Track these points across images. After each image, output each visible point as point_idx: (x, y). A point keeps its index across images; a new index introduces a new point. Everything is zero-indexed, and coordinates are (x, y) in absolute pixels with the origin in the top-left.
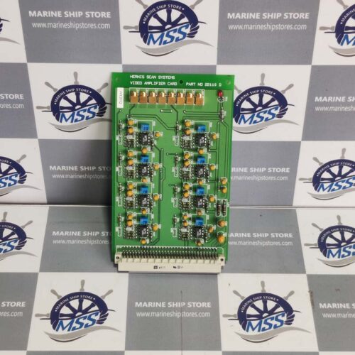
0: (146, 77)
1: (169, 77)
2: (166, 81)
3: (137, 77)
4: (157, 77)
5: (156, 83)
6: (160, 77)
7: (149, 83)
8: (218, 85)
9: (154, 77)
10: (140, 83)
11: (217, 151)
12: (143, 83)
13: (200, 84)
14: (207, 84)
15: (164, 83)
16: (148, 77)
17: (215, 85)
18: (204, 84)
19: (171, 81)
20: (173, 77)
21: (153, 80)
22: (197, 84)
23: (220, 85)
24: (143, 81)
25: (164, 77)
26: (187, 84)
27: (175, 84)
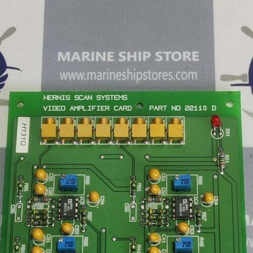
0: (72, 97)
1: (116, 97)
2: (112, 103)
3: (57, 97)
4: (94, 97)
5: (92, 108)
6: (99, 98)
7: (79, 108)
8: (209, 108)
9: (89, 98)
10: (63, 108)
11: (216, 230)
12: (68, 108)
13: (175, 108)
14: (189, 108)
15: (108, 108)
16: (78, 98)
17: (205, 108)
18: (183, 108)
19: (121, 103)
20: (124, 97)
21: (86, 103)
22: (169, 108)
23: (214, 108)
24: (68, 104)
25: (107, 97)
26: (151, 107)
27: (128, 108)
